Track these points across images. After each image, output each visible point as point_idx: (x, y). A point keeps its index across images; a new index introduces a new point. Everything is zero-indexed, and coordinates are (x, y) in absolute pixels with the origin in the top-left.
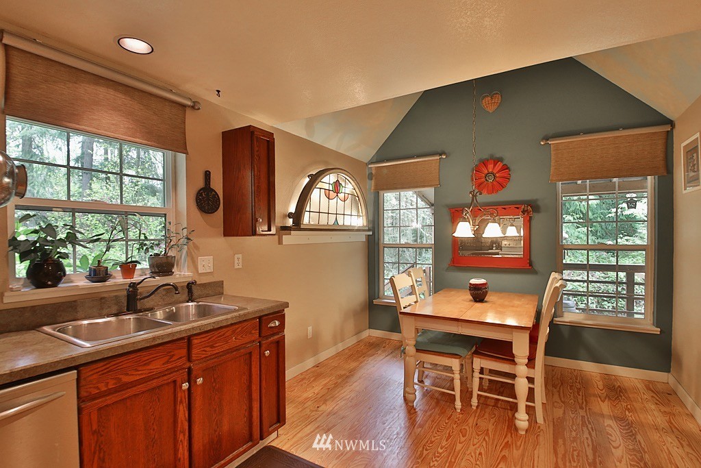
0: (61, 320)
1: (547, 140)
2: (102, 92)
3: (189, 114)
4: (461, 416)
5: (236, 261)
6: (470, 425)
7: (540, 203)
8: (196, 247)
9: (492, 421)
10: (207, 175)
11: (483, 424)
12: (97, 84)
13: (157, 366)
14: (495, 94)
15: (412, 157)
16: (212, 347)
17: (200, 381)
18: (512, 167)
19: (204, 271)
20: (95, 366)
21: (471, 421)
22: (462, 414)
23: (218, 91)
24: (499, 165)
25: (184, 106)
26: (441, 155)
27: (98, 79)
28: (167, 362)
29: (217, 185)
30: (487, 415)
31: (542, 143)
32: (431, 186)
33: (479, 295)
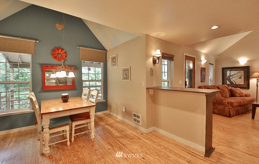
1: (79, 47)
4: (71, 147)
6: (77, 147)
9: (82, 142)
11: (80, 145)
14: (57, 23)
18: (67, 53)
21: (76, 146)
22: (71, 146)
26: (36, 40)
30: (79, 142)
32: (30, 53)
33: (65, 99)
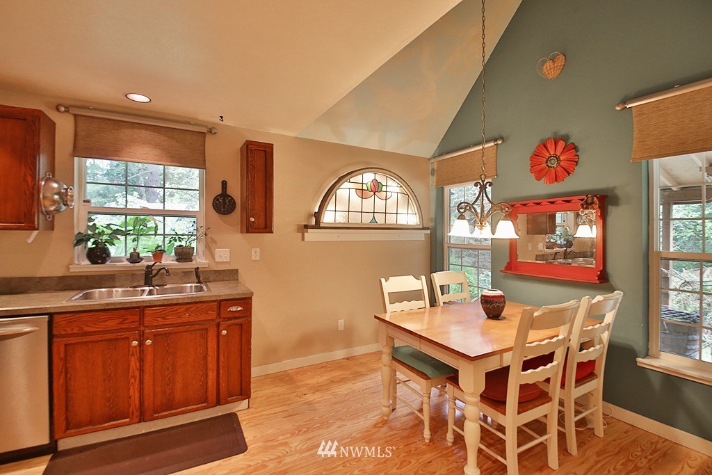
0: (104, 286)
1: (625, 103)
2: (137, 133)
3: (209, 138)
4: (424, 447)
5: (253, 254)
6: (422, 460)
7: (618, 192)
8: (214, 241)
9: (453, 465)
10: (224, 184)
11: (437, 464)
12: (133, 128)
13: (112, 324)
15: (469, 147)
16: (164, 318)
17: (149, 342)
18: (580, 146)
19: (221, 261)
20: (63, 316)
22: (428, 446)
23: (222, 117)
24: (561, 145)
25: (203, 134)
26: (496, 140)
27: (133, 125)
28: (121, 323)
29: (235, 191)
31: (618, 108)
